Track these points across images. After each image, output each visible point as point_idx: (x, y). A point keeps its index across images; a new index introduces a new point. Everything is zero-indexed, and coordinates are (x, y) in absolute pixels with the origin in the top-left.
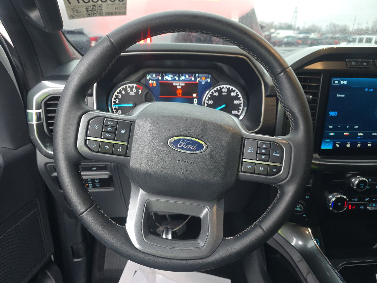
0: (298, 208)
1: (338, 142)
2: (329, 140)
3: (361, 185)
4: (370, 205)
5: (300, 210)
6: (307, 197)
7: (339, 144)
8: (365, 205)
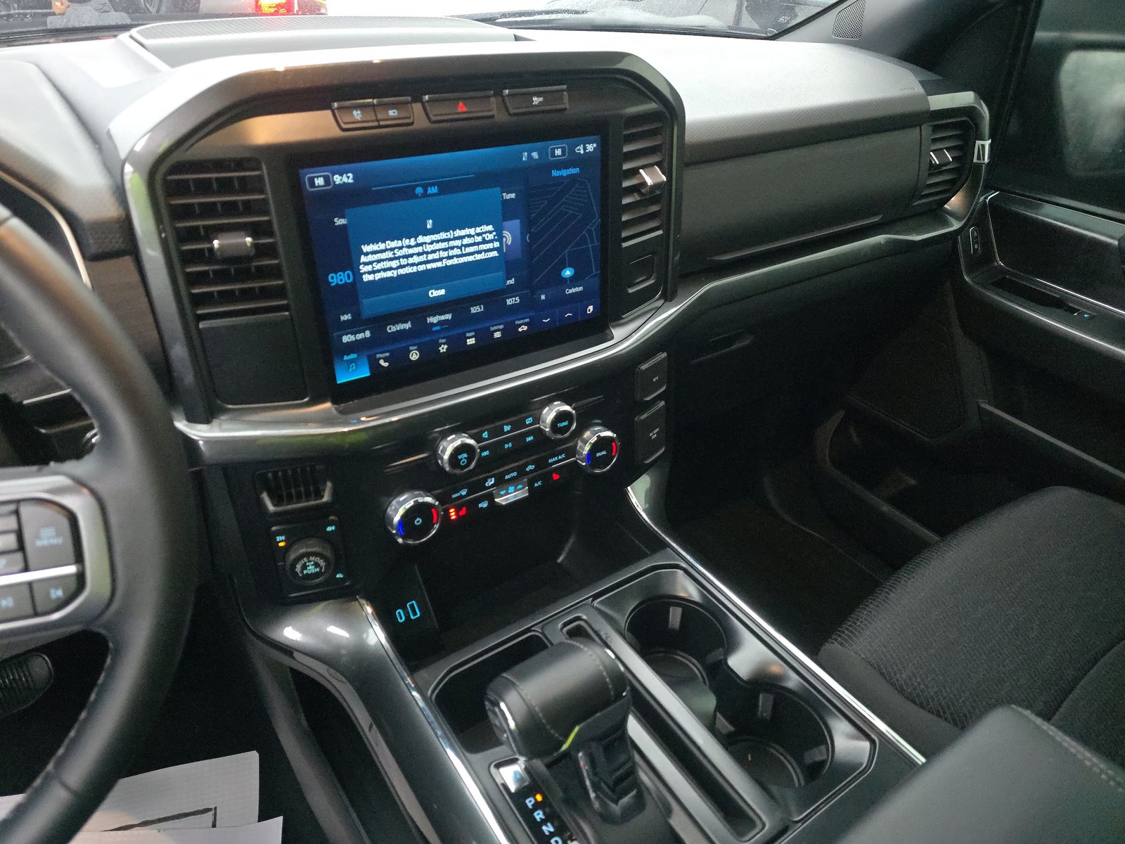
0: (310, 567)
1: (381, 353)
2: (353, 356)
3: (462, 459)
4: (502, 493)
5: (318, 570)
6: (329, 529)
7: (386, 360)
8: (490, 497)
